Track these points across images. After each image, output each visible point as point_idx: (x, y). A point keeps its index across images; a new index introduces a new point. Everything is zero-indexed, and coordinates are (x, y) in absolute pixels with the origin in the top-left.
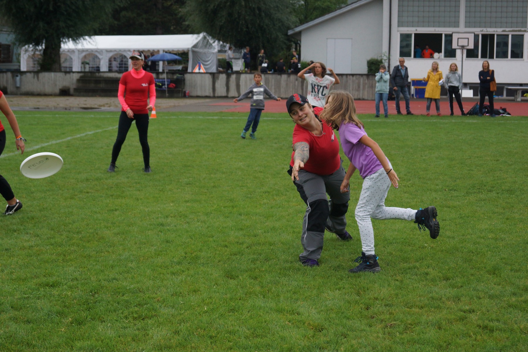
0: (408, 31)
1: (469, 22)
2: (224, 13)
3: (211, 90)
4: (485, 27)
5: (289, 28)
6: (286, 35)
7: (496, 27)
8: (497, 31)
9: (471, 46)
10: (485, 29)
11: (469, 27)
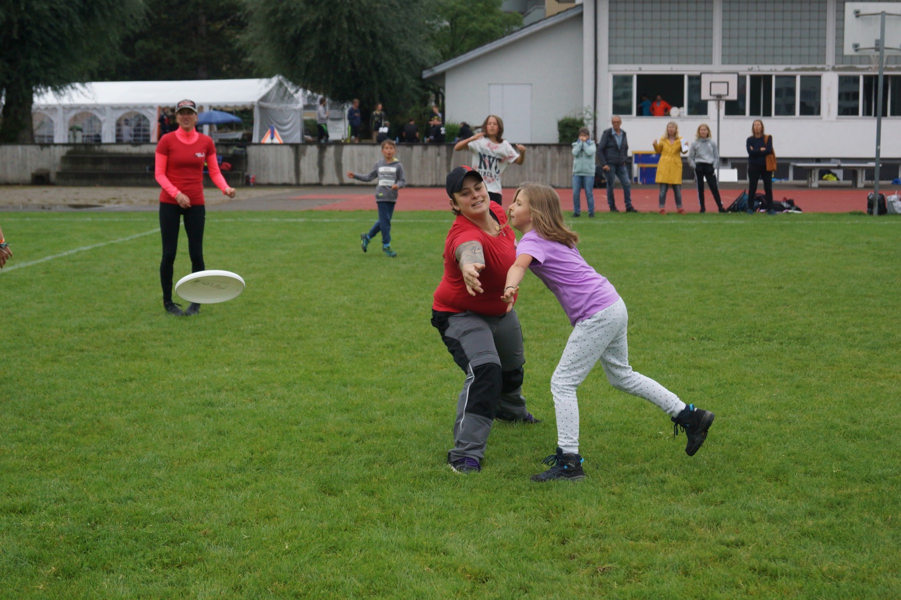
0: (626, 70)
1: (729, 56)
2: (313, 42)
3: (293, 173)
4: (756, 63)
5: (424, 67)
6: (420, 78)
7: (774, 63)
8: (775, 71)
9: (733, 96)
10: (755, 67)
11: (729, 63)
